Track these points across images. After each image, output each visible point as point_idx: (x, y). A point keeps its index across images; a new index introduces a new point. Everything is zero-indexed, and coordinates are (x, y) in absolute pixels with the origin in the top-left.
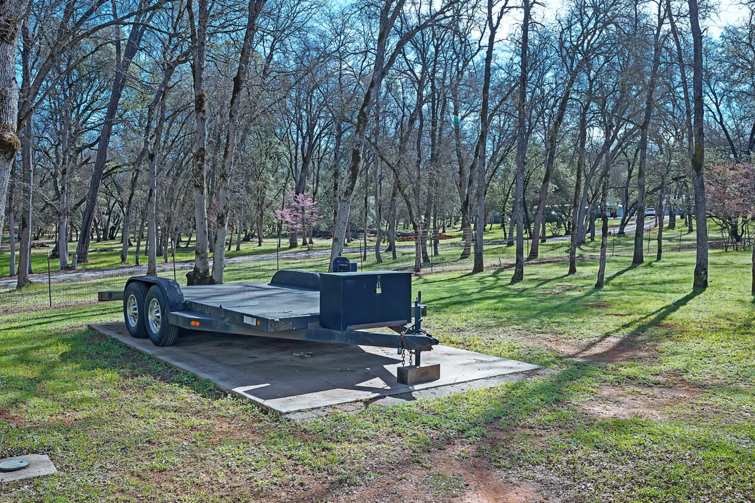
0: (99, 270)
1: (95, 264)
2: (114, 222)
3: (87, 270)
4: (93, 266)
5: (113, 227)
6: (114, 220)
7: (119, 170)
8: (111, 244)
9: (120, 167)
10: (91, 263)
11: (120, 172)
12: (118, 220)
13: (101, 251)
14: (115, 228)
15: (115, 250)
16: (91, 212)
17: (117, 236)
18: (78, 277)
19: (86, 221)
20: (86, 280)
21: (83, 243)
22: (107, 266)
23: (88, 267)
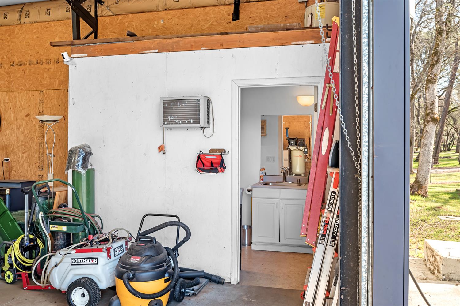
0: (446, 168)
1: (443, 165)
2: (450, 140)
3: (439, 168)
4: (442, 166)
5: (450, 143)
6: (450, 139)
7: (456, 109)
8: (449, 154)
9: (457, 108)
10: (441, 164)
11: (456, 111)
12: (453, 139)
13: (444, 158)
14: (451, 144)
15: (452, 157)
16: (440, 136)
17: (452, 149)
18: (435, 171)
19: (437, 141)
20: (440, 173)
21: (436, 153)
22: (451, 166)
23: (440, 166)
